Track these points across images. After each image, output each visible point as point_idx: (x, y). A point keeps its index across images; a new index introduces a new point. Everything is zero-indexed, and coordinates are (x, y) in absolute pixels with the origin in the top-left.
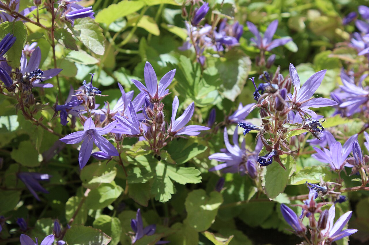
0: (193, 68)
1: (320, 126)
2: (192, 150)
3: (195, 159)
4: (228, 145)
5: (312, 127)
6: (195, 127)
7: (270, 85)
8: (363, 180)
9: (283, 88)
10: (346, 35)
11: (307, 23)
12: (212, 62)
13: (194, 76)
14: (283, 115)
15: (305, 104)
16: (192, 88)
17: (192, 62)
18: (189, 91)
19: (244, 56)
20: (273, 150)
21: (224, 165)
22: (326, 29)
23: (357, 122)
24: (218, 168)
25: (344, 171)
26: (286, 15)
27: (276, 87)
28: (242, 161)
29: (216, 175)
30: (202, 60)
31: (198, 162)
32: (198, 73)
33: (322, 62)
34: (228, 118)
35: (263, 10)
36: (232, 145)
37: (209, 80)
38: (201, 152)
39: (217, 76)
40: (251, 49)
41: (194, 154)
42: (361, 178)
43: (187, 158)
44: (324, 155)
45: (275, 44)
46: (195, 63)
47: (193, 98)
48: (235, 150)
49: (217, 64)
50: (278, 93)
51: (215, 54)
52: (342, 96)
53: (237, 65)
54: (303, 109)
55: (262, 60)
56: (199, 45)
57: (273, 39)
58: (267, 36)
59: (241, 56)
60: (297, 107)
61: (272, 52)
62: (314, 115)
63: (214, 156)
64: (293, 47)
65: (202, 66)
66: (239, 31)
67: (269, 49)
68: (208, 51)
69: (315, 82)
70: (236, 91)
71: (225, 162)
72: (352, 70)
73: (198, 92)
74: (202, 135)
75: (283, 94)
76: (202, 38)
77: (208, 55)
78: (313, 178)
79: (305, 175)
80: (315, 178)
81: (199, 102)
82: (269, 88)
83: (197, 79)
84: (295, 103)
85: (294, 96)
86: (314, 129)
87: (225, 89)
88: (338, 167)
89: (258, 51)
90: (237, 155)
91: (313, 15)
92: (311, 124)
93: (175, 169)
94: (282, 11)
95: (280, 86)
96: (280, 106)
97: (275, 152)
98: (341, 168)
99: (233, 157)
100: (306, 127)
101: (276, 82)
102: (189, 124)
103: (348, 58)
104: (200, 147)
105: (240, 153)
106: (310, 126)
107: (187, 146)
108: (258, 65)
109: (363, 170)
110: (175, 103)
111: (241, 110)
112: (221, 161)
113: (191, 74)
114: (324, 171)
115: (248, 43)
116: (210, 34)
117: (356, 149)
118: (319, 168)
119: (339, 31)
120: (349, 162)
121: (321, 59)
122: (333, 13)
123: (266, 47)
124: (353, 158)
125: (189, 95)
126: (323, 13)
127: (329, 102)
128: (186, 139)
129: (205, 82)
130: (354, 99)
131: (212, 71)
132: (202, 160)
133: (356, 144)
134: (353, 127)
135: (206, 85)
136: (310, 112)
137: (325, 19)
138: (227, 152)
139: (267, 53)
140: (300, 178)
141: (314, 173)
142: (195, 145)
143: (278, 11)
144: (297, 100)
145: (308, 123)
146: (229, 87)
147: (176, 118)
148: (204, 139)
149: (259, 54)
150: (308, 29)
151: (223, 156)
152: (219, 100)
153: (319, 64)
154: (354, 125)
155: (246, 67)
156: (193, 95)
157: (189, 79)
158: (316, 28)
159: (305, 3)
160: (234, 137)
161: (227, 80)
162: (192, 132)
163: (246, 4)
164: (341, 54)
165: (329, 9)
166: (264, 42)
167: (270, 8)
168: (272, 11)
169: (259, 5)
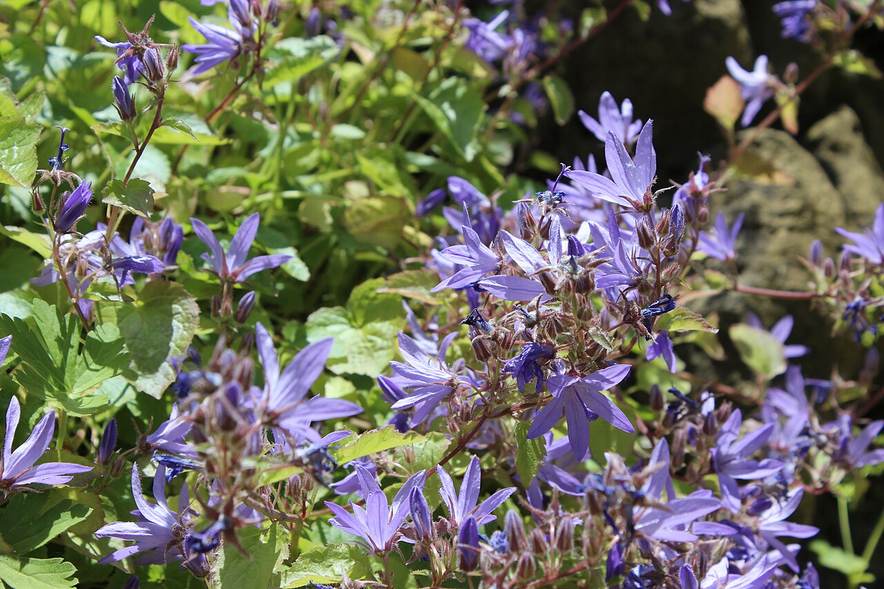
0: (63, 328)
1: (328, 459)
2: (59, 517)
3: (70, 535)
4: (141, 501)
5: (312, 462)
6: (57, 467)
7: (204, 376)
8: (435, 572)
9: (234, 383)
10: (424, 239)
11: (338, 213)
12: (110, 311)
13: (64, 345)
14: (238, 439)
15: (289, 413)
16: (59, 374)
17: (60, 314)
18: (51, 381)
19: (185, 296)
20: (222, 517)
21: (134, 549)
22: (379, 227)
23: (436, 439)
24: (122, 553)
25: (399, 551)
26: (294, 194)
27: (217, 379)
28: (174, 538)
29: (123, 573)
30: (84, 308)
31: (78, 541)
32: (76, 339)
33: (366, 302)
34: (144, 438)
35: (242, 182)
36: (153, 504)
37: (102, 354)
38: (78, 520)
39: (118, 344)
40: (203, 276)
41: (63, 524)
42: (429, 569)
43: (47, 535)
44: (350, 519)
45: (257, 265)
46: (68, 316)
47: (62, 398)
48: (159, 514)
49: (122, 316)
50: (220, 394)
51: (113, 294)
52: (400, 382)
53: (171, 315)
54: (285, 423)
55: (227, 303)
56: (76, 273)
57: (252, 254)
58: (235, 250)
59: (179, 295)
60: (272, 420)
61: (249, 285)
62: (313, 434)
63: (112, 526)
64: (300, 271)
65: (87, 325)
66: (174, 236)
67: (240, 278)
68: (97, 288)
69: (309, 364)
70: (166, 376)
71: (138, 540)
72: (433, 321)
73: (73, 382)
74: (78, 481)
75: (232, 396)
76: (82, 261)
77: (97, 297)
78: (329, 573)
79: (314, 566)
80: (333, 570)
81: (74, 405)
82: (201, 383)
83: (72, 352)
84: (266, 412)
85: (265, 396)
86: (317, 467)
87: (139, 373)
88: (381, 546)
89: (218, 281)
90: (163, 524)
91: (356, 190)
92: (309, 456)
93: (18, 564)
94: (285, 185)
95: (228, 377)
96: (227, 424)
97: (226, 522)
98: (388, 547)
99: (154, 529)
100: (298, 463)
101: (216, 369)
102: (40, 462)
103: (421, 295)
104: (77, 510)
105: (168, 520)
106: (306, 460)
107: (45, 509)
108: (217, 315)
109: (435, 551)
110: (13, 413)
112: (128, 540)
113: (58, 340)
114: (353, 554)
115: (198, 264)
116: (102, 248)
117: (416, 505)
118: (343, 549)
119: (409, 230)
120: (406, 532)
121: (365, 297)
122: (398, 190)
123: (235, 275)
124: (412, 525)
125: (51, 390)
126: (374, 190)
128: (45, 492)
129: (90, 360)
130: (425, 388)
131: (108, 332)
132: (87, 538)
133: (418, 493)
134: (429, 452)
135: (94, 366)
136: (304, 430)
137: (377, 203)
138: (140, 519)
139: (238, 286)
140: (301, 573)
141: (331, 560)
142: (66, 505)
143: (273, 186)
144: (273, 406)
145: (300, 453)
146: (150, 367)
147: (13, 450)
148: (90, 488)
149: (217, 288)
150: (339, 225)
151: (130, 527)
152: (130, 395)
153: (360, 306)
154: (428, 447)
155: (188, 320)
156: (62, 389)
157: (55, 355)
158: (357, 224)
159: (339, 167)
160: (156, 483)
161: (144, 351)
162: (54, 475)
163: (197, 171)
164: (404, 285)
165: (388, 182)
166: (230, 262)
167: (255, 179)
168: (261, 186)
169: (233, 172)
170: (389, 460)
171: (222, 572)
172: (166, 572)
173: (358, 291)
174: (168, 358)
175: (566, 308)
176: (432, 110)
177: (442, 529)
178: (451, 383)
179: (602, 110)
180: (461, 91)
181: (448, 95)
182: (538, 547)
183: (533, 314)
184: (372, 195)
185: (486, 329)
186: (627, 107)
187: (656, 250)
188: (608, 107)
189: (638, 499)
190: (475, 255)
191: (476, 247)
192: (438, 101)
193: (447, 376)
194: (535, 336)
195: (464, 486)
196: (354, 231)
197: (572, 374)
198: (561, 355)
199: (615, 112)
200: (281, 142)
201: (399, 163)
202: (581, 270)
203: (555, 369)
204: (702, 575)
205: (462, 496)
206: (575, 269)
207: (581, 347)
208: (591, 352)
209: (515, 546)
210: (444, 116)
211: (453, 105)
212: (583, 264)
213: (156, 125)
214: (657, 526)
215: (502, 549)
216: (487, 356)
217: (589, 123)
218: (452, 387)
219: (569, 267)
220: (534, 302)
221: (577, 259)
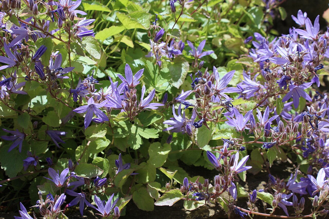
0: (154, 68)
1: (231, 104)
2: (153, 118)
3: (154, 123)
4: (175, 115)
6: (155, 104)
7: (202, 79)
8: (256, 137)
9: (209, 81)
10: (246, 50)
11: (223, 42)
12: (165, 65)
13: (155, 73)
14: (209, 97)
15: (222, 91)
16: (153, 80)
17: (153, 64)
18: (151, 82)
19: (185, 61)
20: (203, 118)
21: (173, 128)
22: (234, 46)
23: (253, 102)
24: (169, 129)
25: (245, 131)
26: (211, 37)
27: (205, 80)
28: (184, 125)
29: (167, 134)
30: (159, 63)
31: (156, 125)
32: (157, 71)
33: (232, 66)
34: (175, 99)
35: (197, 34)
36: (178, 115)
37: (164, 75)
38: (158, 119)
39: (169, 73)
40: (189, 57)
41: (154, 120)
42: (254, 136)
43: (150, 123)
44: (233, 122)
45: (204, 54)
46: (155, 65)
47: (154, 87)
48: (179, 119)
49: (169, 66)
50: (206, 84)
51: (168, 60)
52: (244, 86)
53: (181, 66)
54: (221, 94)
55: (196, 64)
56: (158, 54)
57: (203, 51)
58: (199, 49)
59: (183, 61)
60: (218, 93)
61: (202, 59)
62: (227, 97)
63: (167, 122)
64: (214, 56)
65: (160, 67)
66: (182, 46)
67: (200, 57)
68: (163, 58)
69: (228, 78)
70: (180, 82)
71: (173, 125)
72: (249, 72)
73: (157, 83)
74: (160, 109)
75: (209, 84)
76: (160, 50)
77: (163, 60)
78: (226, 136)
79: (222, 134)
80: (227, 135)
81: (158, 88)
82: (201, 81)
83: (157, 75)
84: (216, 90)
85: (215, 86)
86: (227, 106)
87: (173, 81)
88: (241, 129)
89: (194, 58)
90: (180, 121)
91: (227, 37)
92: (226, 103)
93: (142, 130)
94: (208, 35)
95: (208, 80)
96: (208, 92)
97: (204, 120)
98: (243, 130)
99: (178, 122)
100: (222, 105)
101: (205, 77)
102: (151, 102)
103: (247, 63)
104: (158, 117)
105: (182, 120)
106: (225, 104)
107: (149, 116)
108: (193, 67)
109: (256, 132)
110: (144, 89)
111: (183, 94)
112: (170, 125)
113: (153, 71)
114: (232, 131)
115: (188, 54)
116: (164, 48)
117: (252, 119)
118: (230, 130)
119: (242, 47)
120: (247, 126)
121: (232, 64)
122: (239, 36)
123: (199, 56)
124: (250, 124)
125: (151, 84)
126: (233, 36)
127: (236, 90)
128: (149, 111)
129: (161, 77)
130: (251, 88)
131: (166, 70)
132: (159, 124)
133: (252, 115)
134: (250, 106)
135: (162, 79)
136: (225, 96)
137: (234, 40)
138: (174, 119)
139: (199, 60)
140: (218, 136)
141: (227, 133)
142: (155, 115)
143: (206, 34)
144: (218, 89)
145: (223, 102)
146: (176, 80)
147: (144, 99)
148: (160, 111)
149: (194, 60)
150: (223, 45)
151: (172, 122)
152: (170, 88)
153: (230, 67)
154: (251, 104)
155: (186, 68)
156: (154, 84)
157: (152, 74)
158: (228, 45)
159: (221, 30)
160: (178, 110)
161: (174, 76)
162: (153, 107)
163: (186, 30)
164: (243, 61)
165: (236, 34)
166: (197, 53)
167: (201, 32)
168: (202, 34)
169: (194, 30)
170: (239, 107)
171: (197, 134)
172: (178, 135)
173: (229, 63)
174: (181, 78)
175: (295, 66)
176: (249, 15)
177: (258, 125)
178: (259, 87)
179: (298, 15)
180: (257, 10)
181: (253, 11)
182: (288, 131)
183: (285, 68)
184: (232, 38)
185: (270, 72)
186: (305, 14)
187: (319, 52)
188: (300, 14)
189: (319, 119)
190: (267, 52)
191: (267, 49)
192: (251, 13)
193: (258, 85)
194: (286, 74)
195: (264, 114)
196: (228, 47)
197: (295, 84)
198: (292, 79)
199: (302, 16)
200: (208, 23)
201: (239, 30)
202: (301, 55)
203: (291, 83)
204: (325, 142)
205: (264, 117)
206: (299, 55)
207: (297, 77)
208: (300, 79)
209: (281, 130)
210: (253, 16)
211: (255, 14)
212: (301, 54)
213: (181, 14)
214: (322, 127)
215: (277, 131)
216: (270, 79)
217: (294, 19)
218: (259, 88)
219: (297, 54)
220: (285, 64)
221: (300, 52)
